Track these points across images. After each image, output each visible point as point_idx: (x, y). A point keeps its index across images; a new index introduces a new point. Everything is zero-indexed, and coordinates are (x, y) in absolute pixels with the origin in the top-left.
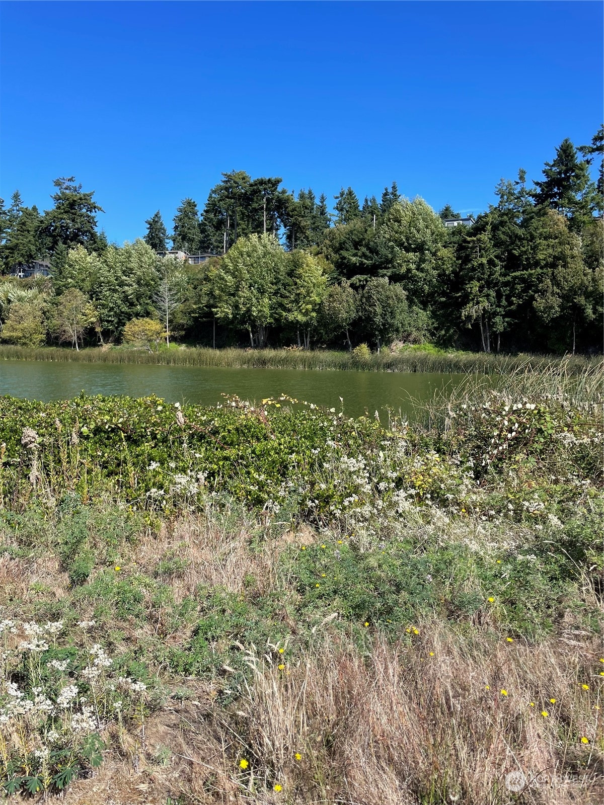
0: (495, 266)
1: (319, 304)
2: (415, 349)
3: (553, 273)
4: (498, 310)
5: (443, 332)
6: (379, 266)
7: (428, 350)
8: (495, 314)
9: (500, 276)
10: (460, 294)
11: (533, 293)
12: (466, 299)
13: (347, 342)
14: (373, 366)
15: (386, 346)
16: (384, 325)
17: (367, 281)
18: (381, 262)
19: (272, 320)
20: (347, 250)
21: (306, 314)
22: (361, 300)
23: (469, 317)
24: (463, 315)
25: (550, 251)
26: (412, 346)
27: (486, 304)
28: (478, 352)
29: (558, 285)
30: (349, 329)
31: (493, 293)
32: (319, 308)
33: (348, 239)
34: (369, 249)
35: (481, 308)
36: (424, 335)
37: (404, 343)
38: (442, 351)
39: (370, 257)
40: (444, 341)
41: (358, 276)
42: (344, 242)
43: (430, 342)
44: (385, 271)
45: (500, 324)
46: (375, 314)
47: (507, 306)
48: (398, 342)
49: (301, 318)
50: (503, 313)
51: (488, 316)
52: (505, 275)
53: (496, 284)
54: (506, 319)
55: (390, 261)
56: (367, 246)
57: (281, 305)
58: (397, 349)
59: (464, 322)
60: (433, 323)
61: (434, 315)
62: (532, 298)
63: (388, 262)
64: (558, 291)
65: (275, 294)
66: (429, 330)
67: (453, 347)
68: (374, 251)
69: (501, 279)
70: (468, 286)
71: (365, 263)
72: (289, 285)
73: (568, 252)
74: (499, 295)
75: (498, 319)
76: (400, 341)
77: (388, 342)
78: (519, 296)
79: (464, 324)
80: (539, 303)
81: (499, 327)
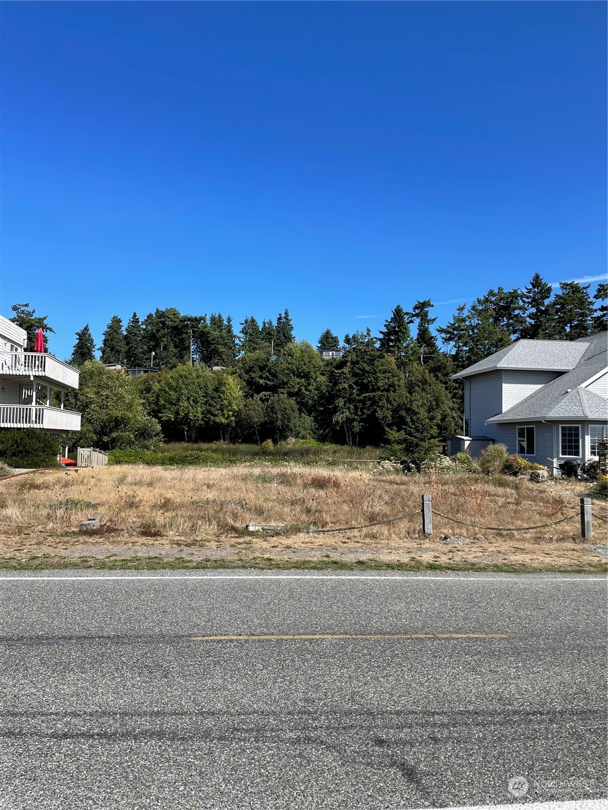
0: (354, 389)
1: (238, 412)
2: (303, 443)
3: (387, 395)
4: (356, 417)
5: (322, 432)
6: (279, 387)
7: (312, 443)
8: (354, 420)
9: (357, 395)
10: (332, 406)
11: (376, 408)
12: (336, 410)
13: (257, 438)
14: (276, 454)
15: (284, 440)
16: (282, 426)
17: (270, 396)
18: (279, 384)
19: (203, 422)
20: (255, 372)
21: (227, 418)
22: (267, 409)
23: (337, 422)
24: (333, 420)
25: (387, 381)
26: (301, 441)
27: (348, 414)
28: (344, 445)
29: (391, 403)
30: (258, 429)
31: (352, 407)
32: (237, 414)
33: (255, 364)
34: (270, 374)
35: (345, 416)
36: (309, 434)
37: (296, 438)
38: (321, 444)
39: (272, 380)
40: (323, 437)
41: (264, 393)
42: (253, 367)
43: (313, 438)
44: (282, 390)
45: (357, 427)
46: (277, 419)
47: (361, 415)
48: (291, 438)
49: (223, 420)
50: (359, 419)
51: (349, 421)
52: (359, 395)
53: (354, 401)
54: (361, 424)
55: (286, 383)
56: (269, 371)
57: (209, 412)
58: (291, 442)
59: (335, 425)
60: (315, 425)
61: (316, 420)
62: (375, 411)
63: (284, 384)
64: (391, 407)
65: (205, 404)
66: (312, 430)
67: (328, 442)
68: (274, 375)
69: (357, 397)
70: (337, 401)
71: (269, 384)
72: (215, 398)
73: (396, 383)
74: (356, 408)
75: (355, 424)
76: (293, 437)
77: (285, 438)
78: (368, 409)
79: (335, 427)
80: (379, 414)
81: (356, 429)
